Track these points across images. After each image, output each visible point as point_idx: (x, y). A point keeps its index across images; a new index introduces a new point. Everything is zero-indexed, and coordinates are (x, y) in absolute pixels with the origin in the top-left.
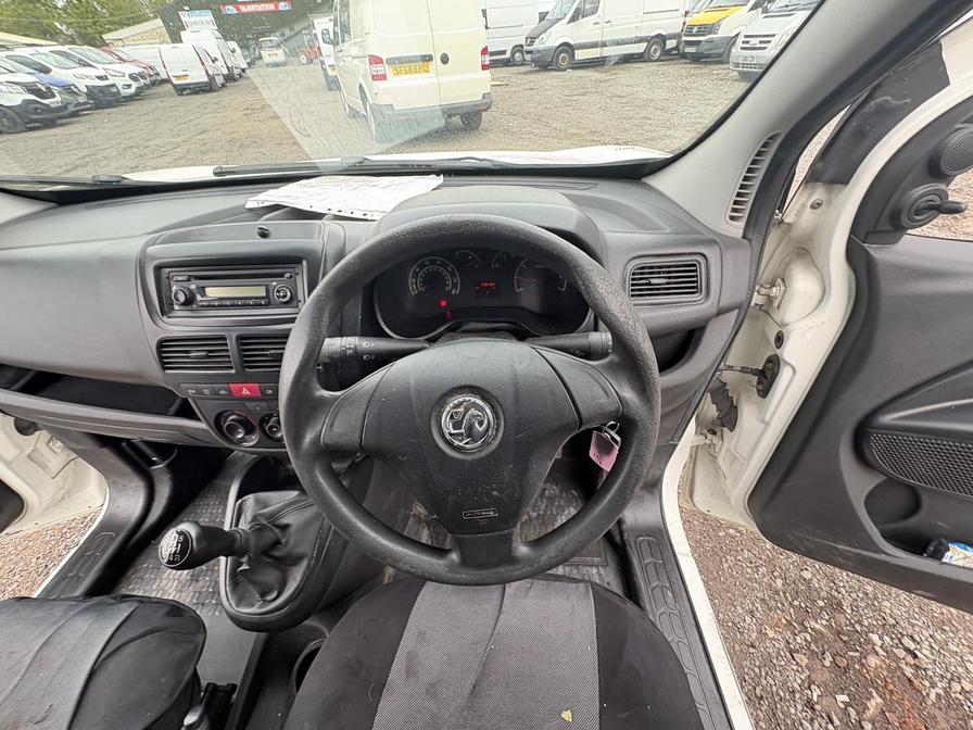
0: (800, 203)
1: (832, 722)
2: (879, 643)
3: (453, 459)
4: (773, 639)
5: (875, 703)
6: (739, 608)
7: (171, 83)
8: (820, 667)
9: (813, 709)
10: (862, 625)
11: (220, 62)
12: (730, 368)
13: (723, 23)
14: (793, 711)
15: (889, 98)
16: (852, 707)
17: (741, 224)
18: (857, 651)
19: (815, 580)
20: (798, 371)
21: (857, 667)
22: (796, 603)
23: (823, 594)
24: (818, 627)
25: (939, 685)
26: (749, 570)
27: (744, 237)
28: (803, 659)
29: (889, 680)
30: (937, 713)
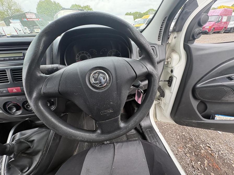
0: (172, 37)
1: (199, 170)
2: (202, 146)
3: (95, 92)
4: (181, 152)
5: (206, 162)
6: (171, 145)
7: (6, 36)
8: (192, 156)
9: (194, 168)
10: (198, 143)
11: (22, 31)
12: (161, 81)
13: (141, 26)
14: (190, 170)
15: (187, 10)
16: (202, 164)
17: (161, 41)
18: (199, 150)
19: (186, 134)
20: (177, 78)
21: (200, 154)
22: (183, 141)
23: (188, 137)
24: (189, 146)
25: (217, 153)
26: (171, 135)
27: (162, 44)
28: (188, 155)
29: (207, 155)
30: (219, 161)
